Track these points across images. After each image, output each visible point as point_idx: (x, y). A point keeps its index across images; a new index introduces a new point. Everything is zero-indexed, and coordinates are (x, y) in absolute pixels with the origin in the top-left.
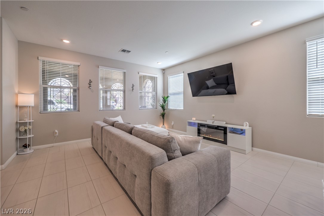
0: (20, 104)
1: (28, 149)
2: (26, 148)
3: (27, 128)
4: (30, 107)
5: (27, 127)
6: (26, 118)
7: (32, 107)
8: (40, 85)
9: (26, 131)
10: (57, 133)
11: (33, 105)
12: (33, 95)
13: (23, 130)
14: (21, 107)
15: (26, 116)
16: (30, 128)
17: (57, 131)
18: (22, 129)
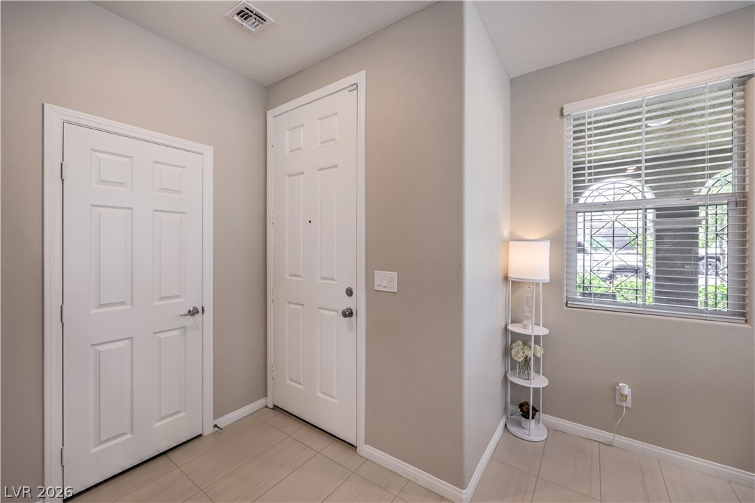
0: (513, 275)
1: (532, 423)
2: (528, 418)
3: (530, 354)
4: (538, 284)
5: (530, 347)
6: (527, 318)
7: (543, 283)
8: (568, 205)
9: (527, 360)
10: (629, 398)
11: (545, 277)
12: (547, 244)
13: (520, 359)
14: (517, 284)
15: (527, 314)
16: (539, 355)
17: (627, 391)
18: (518, 354)
